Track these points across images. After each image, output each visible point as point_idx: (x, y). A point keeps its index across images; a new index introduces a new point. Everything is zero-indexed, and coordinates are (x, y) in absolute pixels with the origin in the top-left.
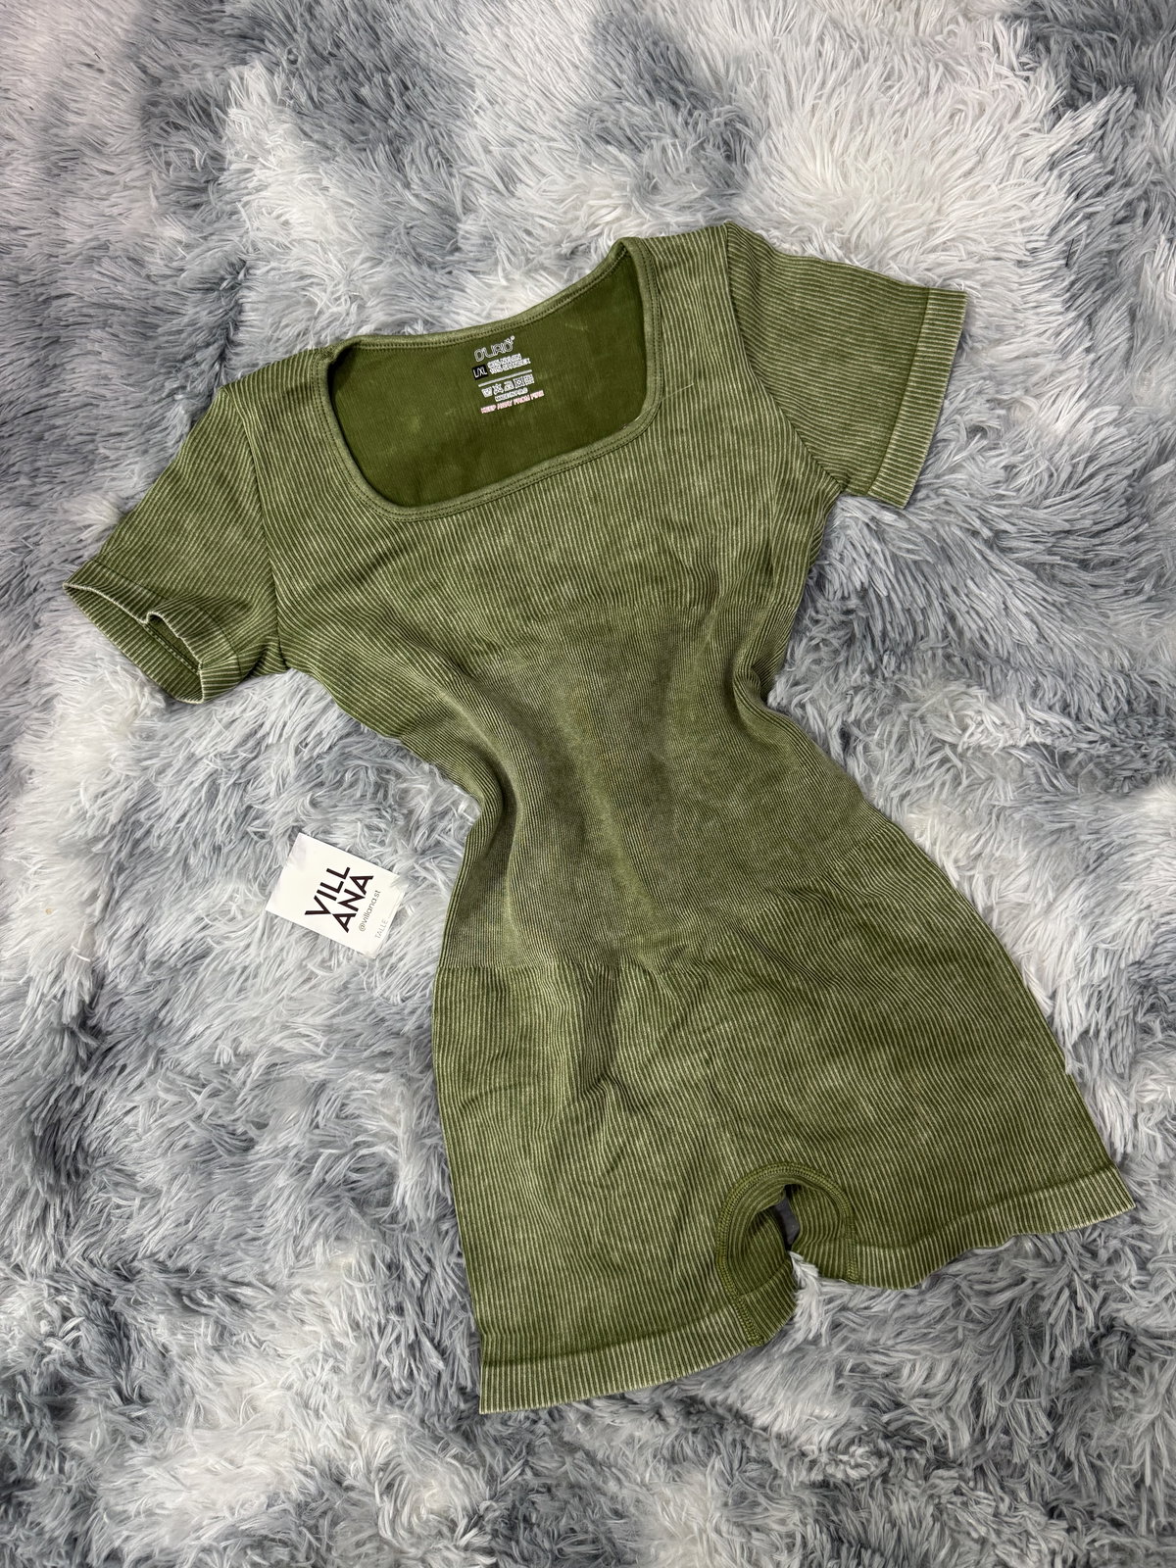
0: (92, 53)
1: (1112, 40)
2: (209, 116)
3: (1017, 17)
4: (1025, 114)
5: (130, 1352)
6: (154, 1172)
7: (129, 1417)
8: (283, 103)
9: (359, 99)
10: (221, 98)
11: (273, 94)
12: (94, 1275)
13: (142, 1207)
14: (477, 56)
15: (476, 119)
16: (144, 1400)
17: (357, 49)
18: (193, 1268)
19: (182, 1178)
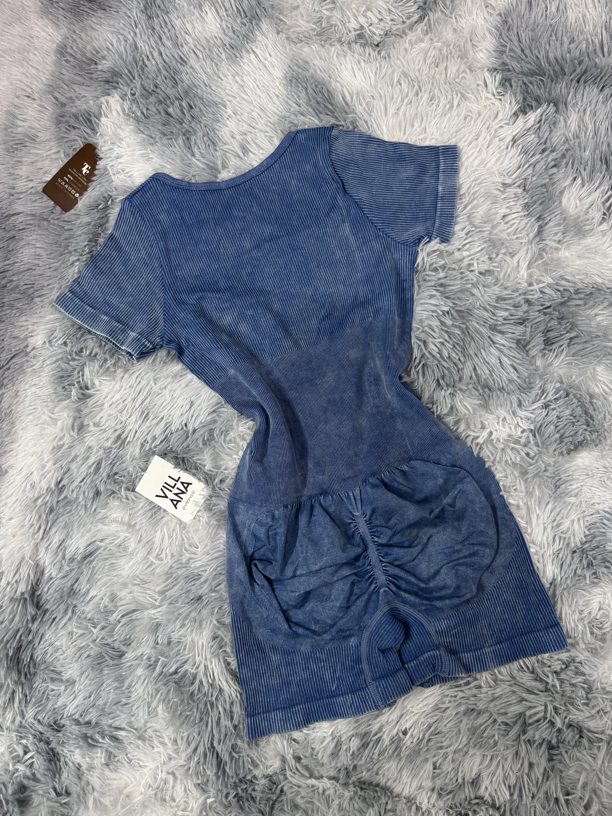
0: (30, 91)
1: (542, 81)
2: (90, 121)
3: (495, 69)
4: (500, 117)
5: (60, 768)
6: (71, 671)
7: (60, 803)
8: (128, 115)
9: (168, 114)
10: (97, 113)
11: (124, 110)
12: (40, 728)
13: (65, 690)
14: (227, 91)
15: (228, 122)
16: (68, 794)
17: (166, 89)
18: (94, 721)
19: (87, 673)
